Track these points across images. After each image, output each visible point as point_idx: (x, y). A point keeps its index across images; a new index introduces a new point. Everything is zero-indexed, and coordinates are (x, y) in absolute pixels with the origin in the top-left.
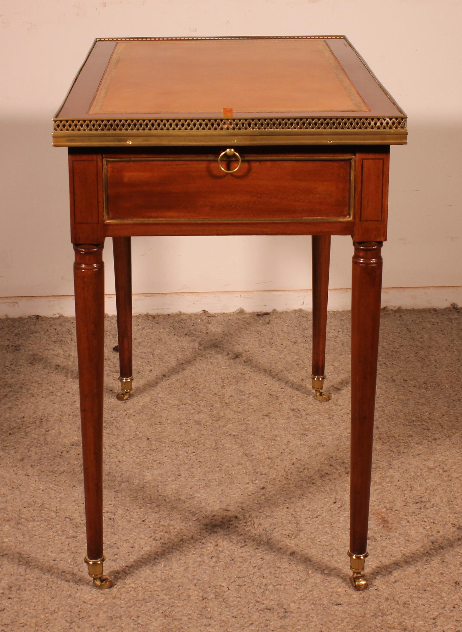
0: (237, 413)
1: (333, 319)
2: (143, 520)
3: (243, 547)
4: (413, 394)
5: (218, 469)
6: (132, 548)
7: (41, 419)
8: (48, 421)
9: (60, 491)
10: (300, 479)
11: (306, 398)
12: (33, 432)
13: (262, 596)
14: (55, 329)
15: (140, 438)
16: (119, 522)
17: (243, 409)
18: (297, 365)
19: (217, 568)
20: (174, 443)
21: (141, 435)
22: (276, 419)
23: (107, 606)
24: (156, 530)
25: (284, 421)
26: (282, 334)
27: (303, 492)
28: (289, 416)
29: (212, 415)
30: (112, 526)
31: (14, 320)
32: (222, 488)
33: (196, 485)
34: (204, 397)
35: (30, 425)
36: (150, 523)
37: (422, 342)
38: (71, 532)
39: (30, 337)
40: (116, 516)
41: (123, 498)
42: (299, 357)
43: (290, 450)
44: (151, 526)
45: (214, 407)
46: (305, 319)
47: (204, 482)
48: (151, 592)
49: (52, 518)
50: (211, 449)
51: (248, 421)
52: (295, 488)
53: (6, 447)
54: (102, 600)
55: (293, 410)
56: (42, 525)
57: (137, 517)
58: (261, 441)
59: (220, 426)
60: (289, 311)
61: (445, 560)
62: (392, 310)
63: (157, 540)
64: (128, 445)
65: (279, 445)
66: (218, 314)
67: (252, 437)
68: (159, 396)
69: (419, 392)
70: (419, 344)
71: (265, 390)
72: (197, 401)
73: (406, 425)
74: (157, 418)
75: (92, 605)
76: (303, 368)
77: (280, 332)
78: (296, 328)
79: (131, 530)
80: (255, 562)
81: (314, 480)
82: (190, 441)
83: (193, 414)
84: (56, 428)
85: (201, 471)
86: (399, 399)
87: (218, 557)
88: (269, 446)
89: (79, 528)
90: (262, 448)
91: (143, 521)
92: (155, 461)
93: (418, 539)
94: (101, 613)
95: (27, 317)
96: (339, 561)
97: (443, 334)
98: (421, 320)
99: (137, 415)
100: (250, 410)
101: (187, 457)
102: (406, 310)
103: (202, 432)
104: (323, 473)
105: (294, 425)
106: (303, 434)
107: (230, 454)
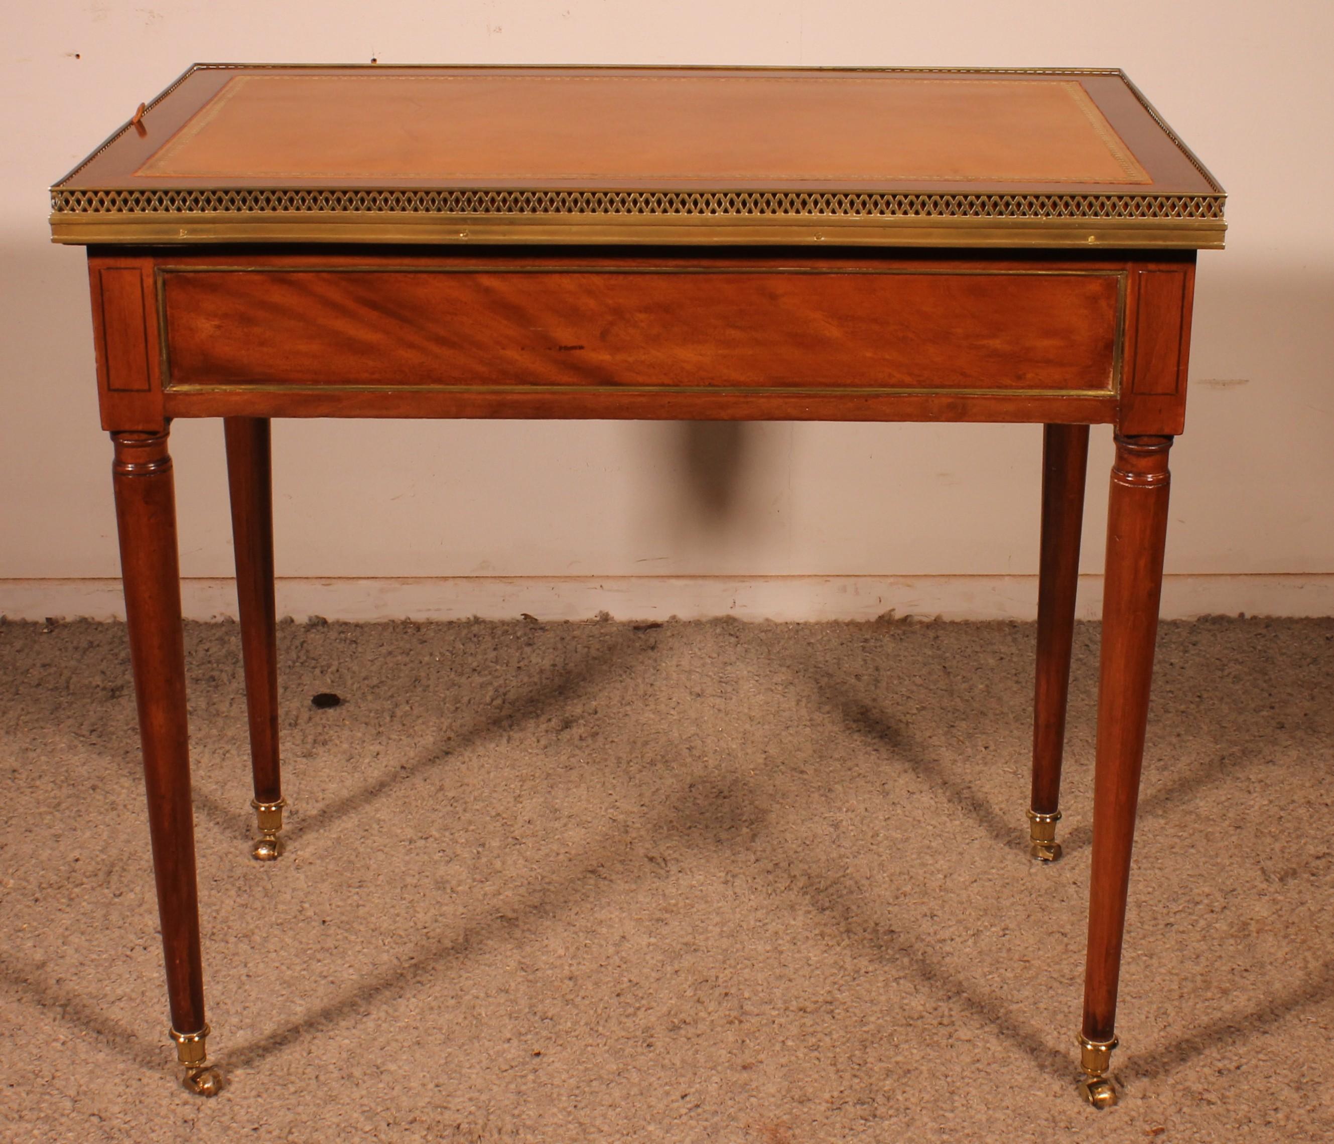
0: (532, 863)
1: (791, 642)
2: (256, 1126)
4: (921, 827)
5: (452, 1002)
7: (113, 865)
8: (124, 870)
10: (623, 1034)
11: (688, 832)
12: (86, 897)
14: (207, 650)
15: (308, 920)
17: (547, 855)
18: (690, 749)
20: (377, 932)
21: (310, 913)
22: (611, 881)
25: (627, 887)
26: (675, 675)
27: (621, 1066)
28: (641, 873)
29: (475, 867)
32: (449, 1050)
33: (397, 1040)
34: (470, 822)
35: (85, 880)
36: (268, 1136)
37: (967, 701)
40: (201, 1115)
42: (698, 731)
43: (622, 959)
45: (487, 846)
46: (733, 640)
47: (416, 1033)
49: (63, 1115)
52: (607, 1055)
53: (19, 931)
55: (652, 859)
56: (36, 1132)
57: (245, 1118)
58: (565, 934)
60: (704, 620)
62: (921, 622)
64: (276, 936)
65: (601, 946)
66: (555, 623)
67: (549, 922)
68: (378, 816)
69: (933, 822)
70: (961, 706)
71: (606, 810)
72: (453, 831)
73: (889, 904)
74: (358, 870)
76: (699, 757)
77: (674, 668)
78: (709, 661)
81: (652, 1036)
82: (411, 930)
83: (436, 862)
84: (138, 889)
85: (417, 1006)
86: (886, 838)
88: (578, 949)
90: (561, 952)
91: (255, 1129)
92: (325, 977)
97: (1017, 682)
98: (978, 649)
99: (318, 862)
100: (561, 857)
102: (953, 623)
103: (444, 908)
104: (676, 1021)
105: (645, 897)
106: (658, 920)
107: (489, 966)
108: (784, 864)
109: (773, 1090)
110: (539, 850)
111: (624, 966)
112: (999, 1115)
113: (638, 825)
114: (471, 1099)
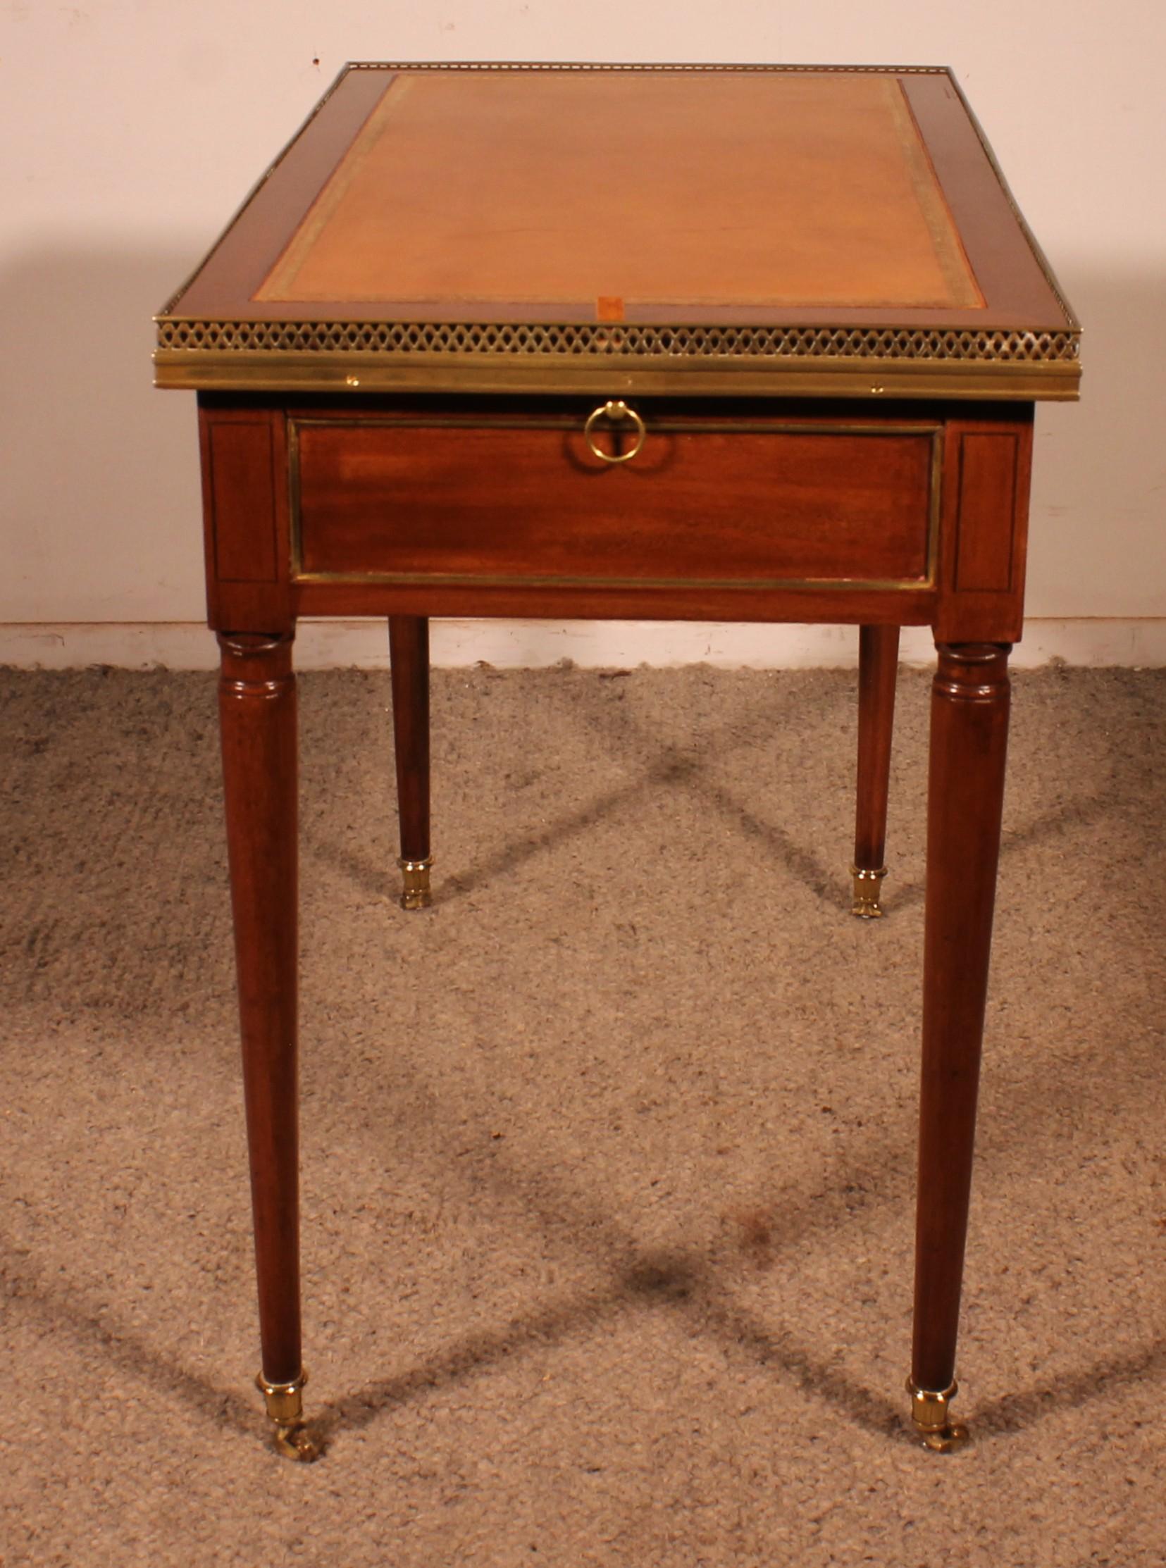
0: (489, 931)
1: (771, 691)
2: (192, 1213)
3: (406, 1297)
5: (404, 1081)
6: (147, 1288)
7: (37, 932)
8: (49, 938)
9: (25, 1125)
10: (589, 1115)
13: (417, 1437)
14: (138, 700)
16: (137, 1217)
17: (506, 922)
18: (661, 807)
19: (330, 1354)
20: (321, 1006)
22: (575, 950)
23: (43, 1448)
24: (213, 1243)
25: (592, 956)
27: (586, 1150)
28: (608, 942)
29: (428, 936)
30: (117, 1228)
31: (51, 675)
32: (400, 1133)
33: (343, 1122)
36: (205, 1224)
38: (19, 1237)
39: (75, 719)
40: (133, 1201)
41: (164, 1151)
42: (670, 789)
43: (587, 1034)
44: (205, 1232)
46: (707, 688)
47: (364, 1114)
48: (157, 1413)
50: (403, 1027)
51: (508, 953)
52: (570, 1139)
54: (38, 1430)
55: (619, 927)
57: (181, 1204)
58: (526, 1008)
59: (439, 965)
60: (676, 667)
61: (881, 1354)
62: (912, 670)
63: (208, 1271)
65: (564, 1021)
66: (514, 670)
67: (508, 995)
73: (877, 975)
75: (9, 1442)
78: (681, 712)
79: (156, 1241)
80: (424, 1341)
81: (619, 1118)
82: (359, 1003)
83: (385, 929)
85: (364, 1086)
87: (341, 1323)
88: (539, 1023)
89: (41, 1229)
90: (521, 1027)
91: (192, 1217)
93: (830, 1290)
94: (25, 1466)
95: (83, 668)
96: (627, 1346)
100: (521, 925)
101: (342, 1045)
103: (394, 980)
104: (645, 1102)
105: (611, 968)
106: (627, 993)
107: (444, 1042)
108: (763, 933)
109: (750, 1177)
110: (497, 916)
111: (589, 1043)
112: (996, 1204)
113: (604, 890)
114: (424, 1185)
